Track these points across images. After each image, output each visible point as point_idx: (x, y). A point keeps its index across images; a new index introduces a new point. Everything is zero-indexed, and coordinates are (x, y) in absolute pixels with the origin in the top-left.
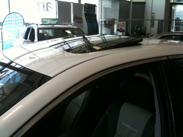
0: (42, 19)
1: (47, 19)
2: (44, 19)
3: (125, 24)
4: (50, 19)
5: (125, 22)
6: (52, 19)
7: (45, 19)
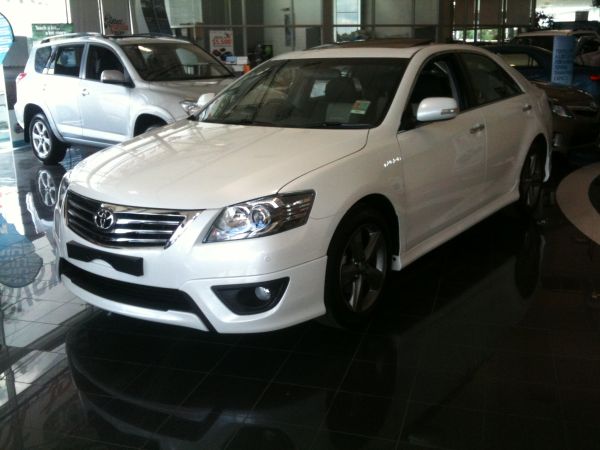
0: (34, 25)
1: (47, 25)
2: (39, 25)
3: (232, 37)
4: (53, 25)
5: (230, 32)
6: (58, 26)
7: (42, 25)
